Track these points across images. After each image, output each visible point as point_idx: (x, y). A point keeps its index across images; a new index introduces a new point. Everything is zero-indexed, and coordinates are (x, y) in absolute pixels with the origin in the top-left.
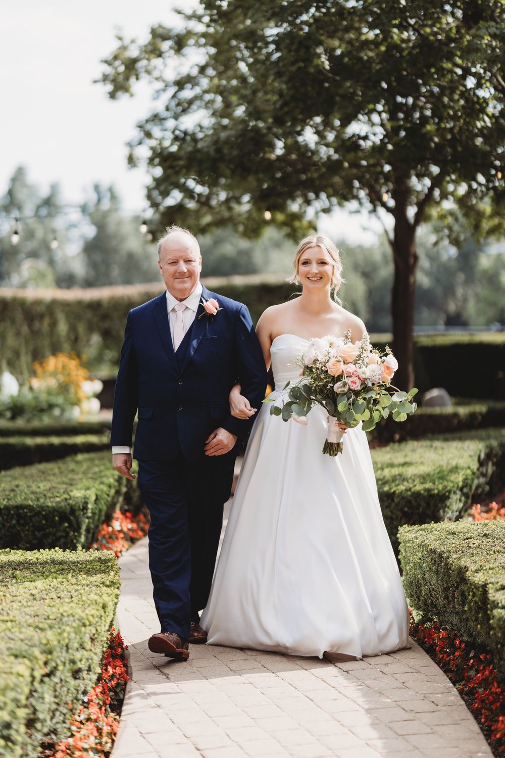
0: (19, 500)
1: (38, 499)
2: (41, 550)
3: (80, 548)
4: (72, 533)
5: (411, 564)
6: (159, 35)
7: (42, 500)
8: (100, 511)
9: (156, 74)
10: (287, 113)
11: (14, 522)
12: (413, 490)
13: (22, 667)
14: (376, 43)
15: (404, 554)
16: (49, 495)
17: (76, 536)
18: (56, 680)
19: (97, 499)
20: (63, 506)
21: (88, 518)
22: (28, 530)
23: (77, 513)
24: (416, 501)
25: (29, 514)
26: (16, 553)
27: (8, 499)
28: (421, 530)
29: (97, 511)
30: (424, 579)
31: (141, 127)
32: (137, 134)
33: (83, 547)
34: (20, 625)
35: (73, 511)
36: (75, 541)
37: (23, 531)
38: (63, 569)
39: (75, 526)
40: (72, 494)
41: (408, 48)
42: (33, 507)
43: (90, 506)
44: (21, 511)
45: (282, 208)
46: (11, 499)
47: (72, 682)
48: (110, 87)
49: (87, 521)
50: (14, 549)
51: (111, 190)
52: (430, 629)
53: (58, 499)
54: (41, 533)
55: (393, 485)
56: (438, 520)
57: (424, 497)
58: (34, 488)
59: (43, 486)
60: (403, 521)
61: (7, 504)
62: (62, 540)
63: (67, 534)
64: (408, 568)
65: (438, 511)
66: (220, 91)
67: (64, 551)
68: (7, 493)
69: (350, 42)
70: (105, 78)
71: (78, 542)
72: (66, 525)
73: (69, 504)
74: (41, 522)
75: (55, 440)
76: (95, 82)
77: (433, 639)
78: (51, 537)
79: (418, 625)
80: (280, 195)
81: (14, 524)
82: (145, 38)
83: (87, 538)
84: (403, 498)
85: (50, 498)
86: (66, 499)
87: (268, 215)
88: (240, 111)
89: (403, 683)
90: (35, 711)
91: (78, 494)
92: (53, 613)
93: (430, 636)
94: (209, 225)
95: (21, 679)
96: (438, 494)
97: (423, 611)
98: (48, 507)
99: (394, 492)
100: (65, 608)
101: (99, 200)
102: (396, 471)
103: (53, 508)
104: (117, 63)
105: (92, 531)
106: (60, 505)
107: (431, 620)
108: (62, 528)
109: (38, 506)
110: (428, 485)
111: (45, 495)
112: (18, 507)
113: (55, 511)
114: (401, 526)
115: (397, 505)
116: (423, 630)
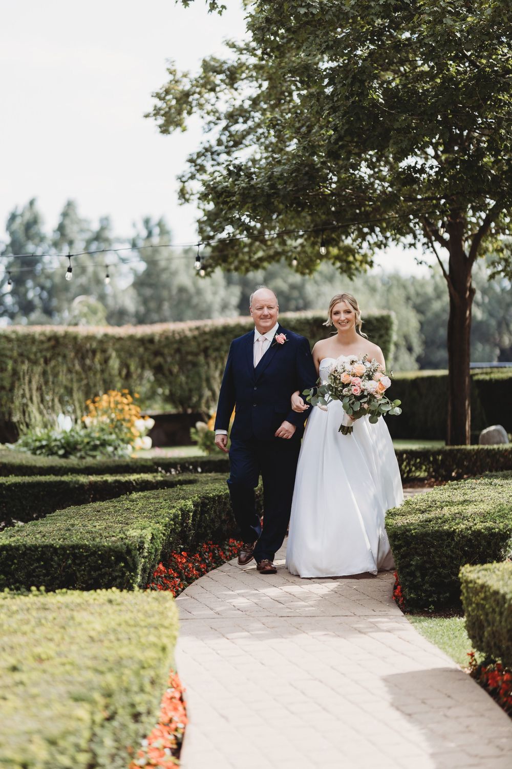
0: (75, 540)
1: (94, 539)
2: (98, 591)
3: (136, 588)
4: (128, 573)
5: (474, 605)
6: (210, 68)
7: (98, 540)
8: (156, 550)
9: (208, 107)
10: (341, 147)
11: (70, 562)
12: (473, 529)
13: (82, 712)
14: (431, 76)
15: (466, 595)
16: (105, 534)
17: (132, 576)
18: (115, 723)
19: (153, 538)
20: (120, 547)
21: (143, 557)
22: (84, 570)
23: (133, 553)
24: (477, 540)
25: (85, 554)
26: (72, 594)
27: (64, 539)
28: (483, 570)
29: (153, 551)
30: (487, 621)
31: (191, 161)
32: (188, 169)
33: (140, 587)
34: (79, 668)
35: (129, 551)
36: (131, 581)
37: (80, 571)
38: (120, 610)
39: (131, 566)
40: (128, 533)
41: (463, 80)
42: (89, 547)
43: (146, 546)
44: (77, 551)
45: (336, 242)
46: (66, 539)
47: (132, 726)
48: (161, 120)
49: (143, 560)
50: (70, 589)
51: (160, 224)
52: (493, 670)
53: (113, 539)
54: (97, 573)
55: (453, 523)
56: (500, 559)
57: (485, 536)
58: (90, 527)
59: (99, 525)
60: (464, 560)
61: (63, 544)
62: (118, 581)
63: (124, 574)
64: (470, 609)
65: (499, 550)
66: (273, 124)
67: (121, 591)
68: (63, 532)
69: (404, 75)
70: (157, 112)
71: (134, 582)
72: (123, 565)
73: (125, 544)
74: (96, 562)
75: (110, 478)
76: (147, 116)
77: (497, 682)
78: (107, 577)
79: (480, 666)
80: (334, 229)
81: (70, 564)
82: (197, 71)
83: (143, 578)
84: (463, 537)
85: (106, 537)
86: (122, 539)
87: (323, 250)
88: (292, 146)
89: (468, 727)
90: (95, 756)
91: (134, 533)
92: (112, 655)
93: (494, 678)
94: (261, 260)
95: (80, 723)
96: (499, 533)
97: (486, 652)
98: (104, 546)
99: (455, 530)
100: (124, 651)
101: (150, 234)
102: (455, 509)
103: (109, 548)
104: (169, 97)
105: (148, 571)
106: (116, 545)
107: (494, 662)
108: (118, 568)
109: (94, 546)
110: (489, 524)
111: (101, 535)
112: (74, 547)
113: (111, 550)
114: (463, 566)
115: (457, 544)
116: (486, 673)
